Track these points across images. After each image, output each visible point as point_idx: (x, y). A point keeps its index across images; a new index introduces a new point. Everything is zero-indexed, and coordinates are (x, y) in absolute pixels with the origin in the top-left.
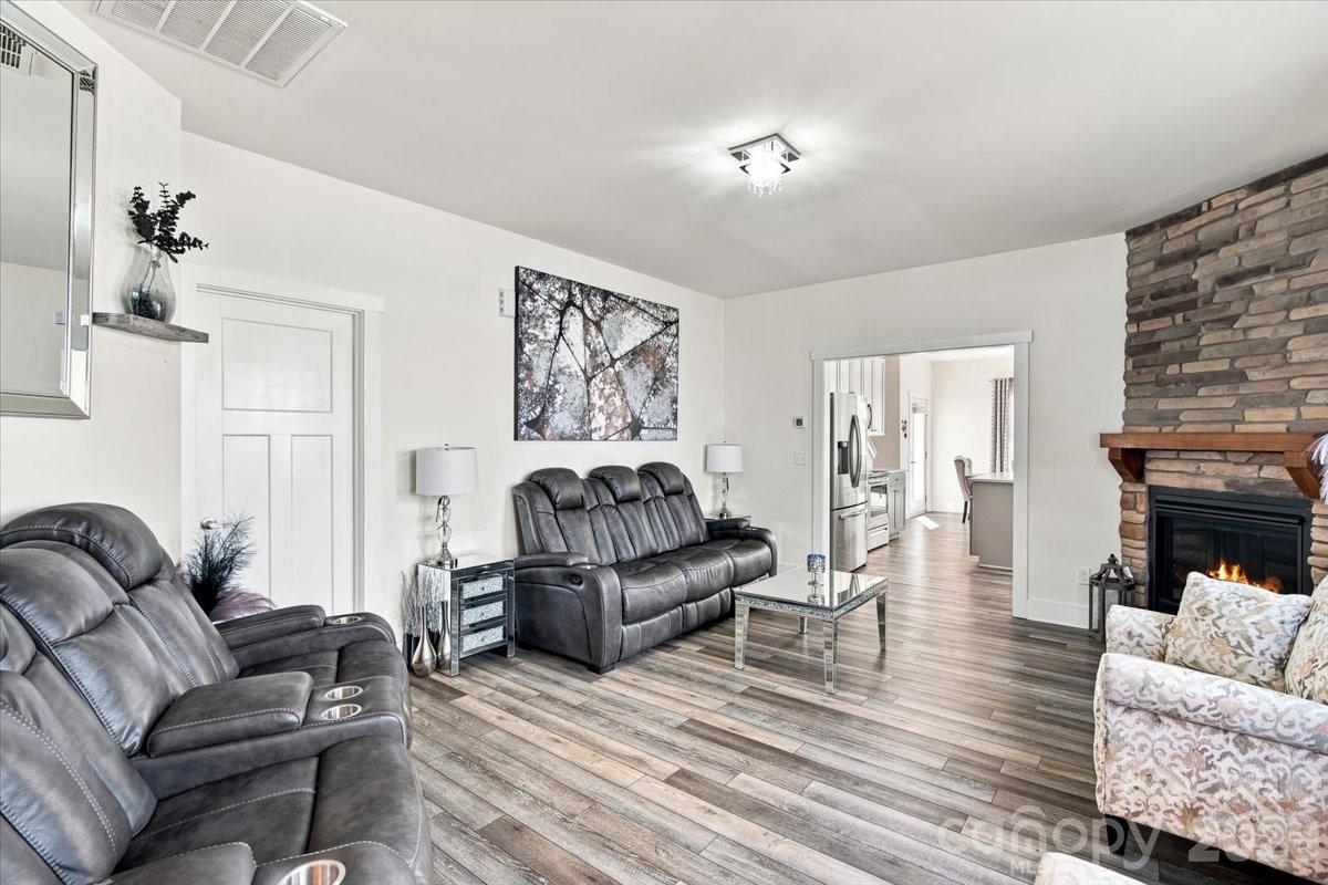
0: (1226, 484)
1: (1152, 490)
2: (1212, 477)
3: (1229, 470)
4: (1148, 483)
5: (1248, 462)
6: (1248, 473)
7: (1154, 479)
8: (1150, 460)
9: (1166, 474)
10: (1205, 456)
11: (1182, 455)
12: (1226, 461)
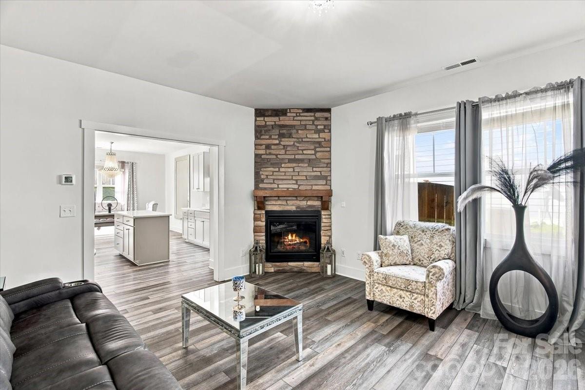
0: (296, 208)
1: (267, 212)
2: (291, 206)
3: (298, 203)
4: (266, 209)
5: (303, 200)
6: (303, 204)
7: (269, 208)
8: (267, 200)
9: (273, 206)
10: (290, 198)
11: (280, 198)
12: (297, 200)
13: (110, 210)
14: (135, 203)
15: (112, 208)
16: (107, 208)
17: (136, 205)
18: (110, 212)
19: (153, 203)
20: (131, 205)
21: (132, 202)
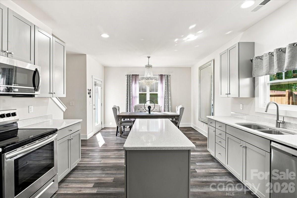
13: (149, 111)
14: (170, 105)
15: (151, 109)
16: (147, 109)
17: (170, 107)
18: (150, 113)
19: (180, 107)
20: (167, 107)
21: (167, 104)
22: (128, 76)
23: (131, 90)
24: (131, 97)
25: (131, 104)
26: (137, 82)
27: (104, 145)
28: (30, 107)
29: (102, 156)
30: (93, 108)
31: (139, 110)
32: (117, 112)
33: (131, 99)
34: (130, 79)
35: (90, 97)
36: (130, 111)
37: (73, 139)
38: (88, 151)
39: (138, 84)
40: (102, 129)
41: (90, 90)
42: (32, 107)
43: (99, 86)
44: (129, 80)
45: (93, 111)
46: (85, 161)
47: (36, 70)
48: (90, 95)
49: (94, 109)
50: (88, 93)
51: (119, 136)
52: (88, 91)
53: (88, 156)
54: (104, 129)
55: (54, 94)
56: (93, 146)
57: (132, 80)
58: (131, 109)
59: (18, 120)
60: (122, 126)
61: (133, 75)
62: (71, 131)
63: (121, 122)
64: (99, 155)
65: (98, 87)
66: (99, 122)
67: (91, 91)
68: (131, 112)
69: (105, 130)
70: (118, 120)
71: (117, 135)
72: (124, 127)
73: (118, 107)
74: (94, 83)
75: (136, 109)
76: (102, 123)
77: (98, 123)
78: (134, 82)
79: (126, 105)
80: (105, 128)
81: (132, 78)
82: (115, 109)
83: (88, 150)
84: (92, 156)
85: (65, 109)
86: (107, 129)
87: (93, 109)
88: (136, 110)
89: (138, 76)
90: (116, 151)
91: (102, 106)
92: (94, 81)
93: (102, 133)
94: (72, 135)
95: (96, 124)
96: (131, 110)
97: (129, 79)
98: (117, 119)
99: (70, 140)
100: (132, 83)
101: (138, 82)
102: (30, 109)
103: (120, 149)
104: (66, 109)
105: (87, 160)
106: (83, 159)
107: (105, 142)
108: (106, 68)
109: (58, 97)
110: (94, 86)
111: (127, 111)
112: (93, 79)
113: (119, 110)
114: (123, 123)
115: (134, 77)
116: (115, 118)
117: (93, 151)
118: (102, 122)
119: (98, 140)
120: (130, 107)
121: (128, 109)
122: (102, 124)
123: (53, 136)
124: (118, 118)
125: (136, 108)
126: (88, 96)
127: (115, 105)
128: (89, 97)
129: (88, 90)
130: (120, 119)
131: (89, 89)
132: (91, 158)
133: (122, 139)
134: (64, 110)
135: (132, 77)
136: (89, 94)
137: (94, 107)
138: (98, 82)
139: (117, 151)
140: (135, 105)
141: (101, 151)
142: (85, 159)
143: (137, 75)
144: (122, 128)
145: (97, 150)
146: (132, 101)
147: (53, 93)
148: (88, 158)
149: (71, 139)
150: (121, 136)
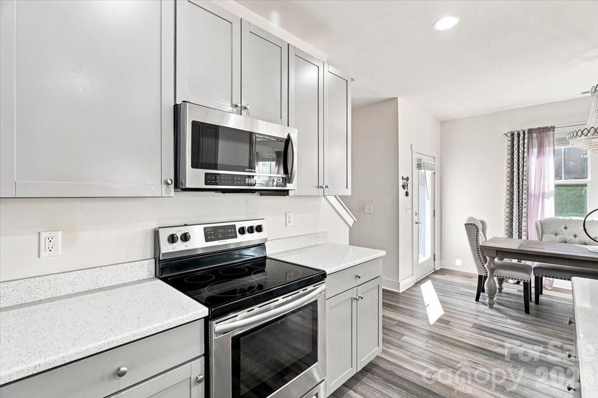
22: (513, 134)
23: (525, 173)
24: (525, 196)
25: (524, 215)
26: (548, 150)
27: (440, 320)
28: (288, 214)
29: (437, 357)
30: (414, 222)
31: (556, 235)
32: (480, 237)
33: (525, 201)
34: (521, 142)
35: (407, 194)
36: (520, 237)
37: (362, 298)
38: (401, 326)
39: (552, 156)
40: (436, 272)
41: (407, 179)
42: (292, 215)
43: (428, 169)
44: (516, 147)
45: (414, 226)
46: (392, 355)
47: (289, 136)
48: (406, 190)
49: (417, 223)
50: (403, 186)
51: (486, 305)
52: (401, 182)
53: (398, 342)
54: (441, 274)
55: (326, 190)
56: (412, 314)
57: (528, 146)
58: (524, 228)
59: (266, 240)
60: (495, 279)
61: (530, 131)
62: (359, 277)
63: (492, 265)
64: (428, 349)
65: (426, 171)
66: (429, 255)
67: (410, 181)
68: (524, 238)
69: (444, 275)
70: (482, 259)
71: (477, 300)
72: (501, 281)
73: (483, 223)
74: (415, 163)
75: (545, 230)
76: (434, 257)
77: (424, 255)
78: (535, 150)
79: (507, 219)
80: (442, 271)
81: (526, 141)
82: (473, 229)
83: (400, 324)
84: (411, 347)
85: (353, 221)
86: (448, 274)
87: (414, 224)
88: (544, 236)
89: (548, 131)
90: (480, 353)
91: (434, 216)
92: (416, 156)
93: (434, 282)
94: (360, 287)
95: (422, 259)
96: (524, 233)
97: (515, 142)
98: (480, 254)
99: (357, 300)
100: (528, 154)
101: (552, 148)
102: (288, 220)
103: (491, 348)
104: (355, 221)
105: (396, 353)
106: (389, 348)
107: (443, 313)
108: (445, 125)
109: (339, 196)
110: (415, 171)
111: (511, 235)
112: (414, 152)
113: (484, 231)
114: (500, 271)
115: (535, 135)
116: (473, 250)
117: (413, 331)
118: (434, 255)
119: (425, 299)
120: (520, 224)
121: (514, 228)
122: (434, 259)
123: (316, 288)
124: (483, 253)
125: (543, 228)
126: (402, 192)
127: (472, 218)
128: (405, 194)
129: (403, 178)
130: (488, 258)
131: (405, 177)
132: (408, 353)
133: (496, 316)
134: (351, 222)
135: (526, 136)
136: (404, 189)
137: (415, 219)
138: (425, 160)
139: (484, 355)
140: (539, 219)
141: (433, 338)
142: (392, 347)
143: (546, 128)
144: (494, 281)
145: (422, 332)
146: (527, 207)
147: (324, 187)
148: (400, 347)
149: (357, 297)
150: (491, 306)
